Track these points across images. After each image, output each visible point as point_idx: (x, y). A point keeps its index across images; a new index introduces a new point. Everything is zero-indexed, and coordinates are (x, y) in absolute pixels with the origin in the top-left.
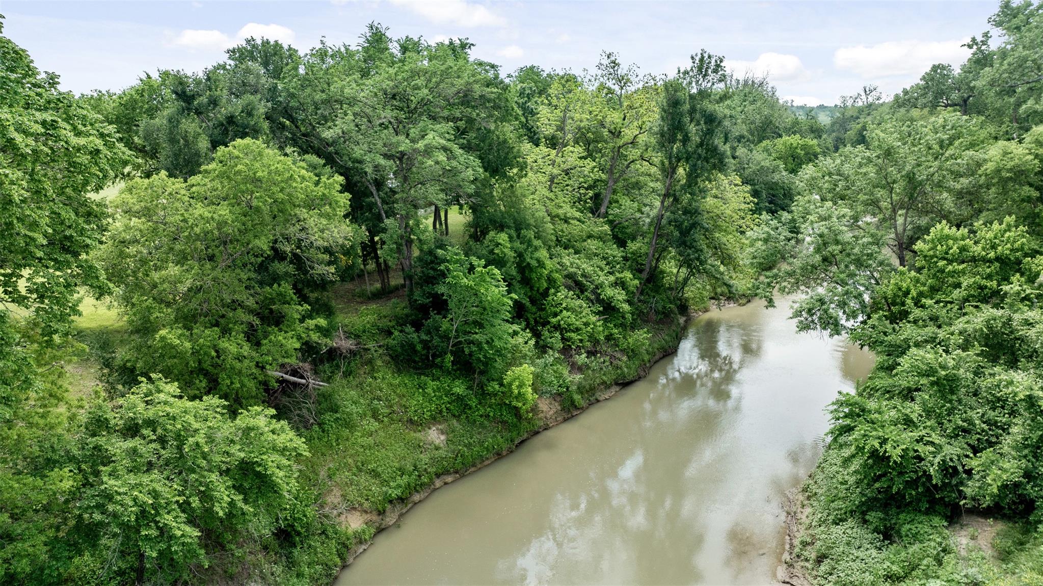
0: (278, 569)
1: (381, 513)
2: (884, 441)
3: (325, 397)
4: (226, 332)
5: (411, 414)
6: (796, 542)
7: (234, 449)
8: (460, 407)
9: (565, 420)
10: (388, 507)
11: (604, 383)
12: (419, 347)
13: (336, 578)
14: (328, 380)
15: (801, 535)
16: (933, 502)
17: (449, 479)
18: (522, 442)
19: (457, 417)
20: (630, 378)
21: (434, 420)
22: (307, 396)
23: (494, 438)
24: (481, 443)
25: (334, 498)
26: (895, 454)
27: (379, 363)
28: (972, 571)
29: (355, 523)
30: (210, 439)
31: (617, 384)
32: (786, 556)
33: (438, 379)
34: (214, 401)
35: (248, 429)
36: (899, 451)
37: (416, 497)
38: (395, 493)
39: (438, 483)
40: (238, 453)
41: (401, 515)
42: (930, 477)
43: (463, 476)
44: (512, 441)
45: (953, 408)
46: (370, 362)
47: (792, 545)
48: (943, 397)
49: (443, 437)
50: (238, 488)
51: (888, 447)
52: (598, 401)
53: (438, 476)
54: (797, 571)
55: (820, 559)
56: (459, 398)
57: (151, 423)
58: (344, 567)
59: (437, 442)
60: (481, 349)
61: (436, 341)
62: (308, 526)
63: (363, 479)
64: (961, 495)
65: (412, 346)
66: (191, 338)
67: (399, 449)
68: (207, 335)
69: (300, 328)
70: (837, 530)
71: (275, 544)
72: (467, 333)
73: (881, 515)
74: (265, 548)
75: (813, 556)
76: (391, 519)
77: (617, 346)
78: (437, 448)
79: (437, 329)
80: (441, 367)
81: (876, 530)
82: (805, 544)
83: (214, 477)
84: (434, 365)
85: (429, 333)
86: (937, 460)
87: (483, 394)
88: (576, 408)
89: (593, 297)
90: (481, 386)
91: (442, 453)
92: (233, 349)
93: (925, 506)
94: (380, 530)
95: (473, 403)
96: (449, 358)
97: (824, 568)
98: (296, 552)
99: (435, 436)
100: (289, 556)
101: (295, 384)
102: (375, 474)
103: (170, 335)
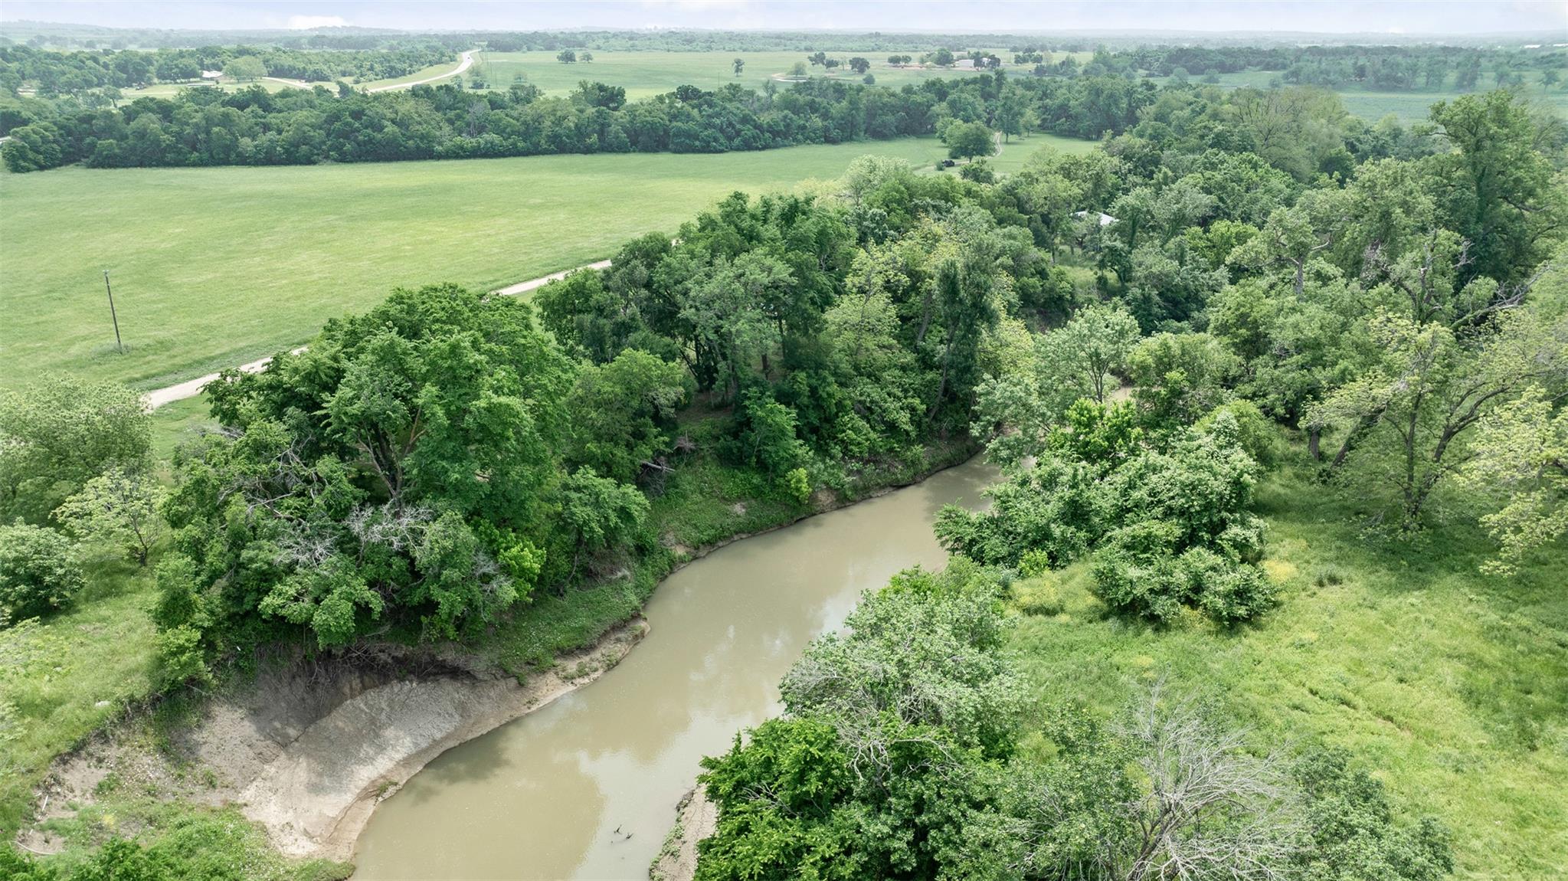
0: (636, 566)
1: (697, 548)
3: (672, 478)
4: (616, 444)
5: (724, 493)
7: (618, 501)
8: (758, 493)
9: (838, 508)
10: (701, 546)
11: (878, 484)
12: (735, 451)
13: (666, 577)
14: (675, 468)
18: (801, 519)
19: (755, 498)
20: (904, 483)
21: (739, 498)
22: (661, 477)
23: (778, 513)
24: (768, 516)
25: (670, 537)
27: (709, 459)
29: (680, 551)
30: (609, 496)
31: (891, 486)
33: (745, 472)
34: (611, 480)
35: (624, 494)
37: (720, 544)
38: (705, 538)
39: (736, 537)
40: (620, 503)
41: (709, 552)
43: (754, 536)
44: (792, 517)
46: (703, 458)
49: (743, 510)
50: (619, 517)
52: (871, 497)
53: (737, 533)
56: (756, 487)
57: (585, 487)
58: (671, 572)
59: (739, 512)
60: (771, 456)
61: (746, 447)
62: (653, 547)
63: (688, 529)
65: (730, 450)
66: (600, 448)
67: (714, 514)
68: (609, 446)
69: (654, 442)
71: (636, 553)
72: (765, 444)
74: (631, 554)
76: (702, 553)
77: (896, 457)
78: (738, 516)
79: (747, 439)
80: (747, 465)
83: (610, 511)
84: (742, 463)
85: (742, 442)
87: (774, 486)
88: (849, 500)
89: (878, 419)
90: (773, 480)
91: (741, 520)
92: (619, 454)
94: (695, 558)
95: (767, 490)
98: (646, 559)
99: (738, 509)
100: (642, 560)
101: (654, 469)
102: (696, 527)
103: (592, 446)
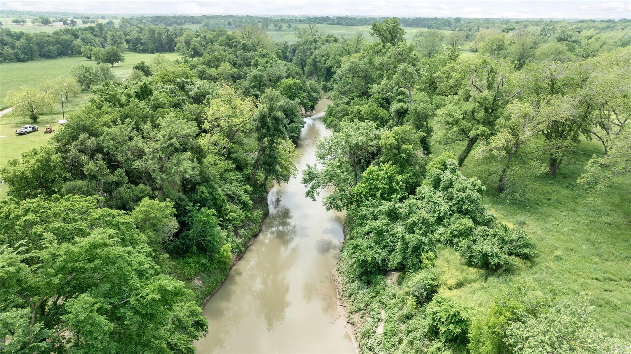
2: (365, 256)
5: (187, 276)
6: (340, 291)
8: (204, 268)
9: (239, 260)
11: (249, 238)
12: (181, 246)
15: (341, 288)
16: (380, 270)
17: (208, 298)
18: (228, 274)
19: (204, 272)
20: (257, 233)
21: (195, 276)
23: (219, 276)
24: (216, 280)
26: (369, 259)
28: (393, 291)
31: (253, 237)
32: (338, 297)
33: (191, 257)
36: (370, 259)
39: (205, 301)
42: (378, 264)
43: (212, 295)
44: (225, 275)
45: (382, 239)
47: (339, 292)
48: (379, 236)
49: (201, 282)
51: (367, 257)
52: (248, 247)
53: (204, 298)
54: (344, 301)
55: (350, 296)
56: (203, 265)
59: (199, 284)
60: (210, 243)
61: (188, 241)
64: (388, 267)
65: (178, 247)
70: (354, 285)
72: (201, 236)
73: (366, 277)
75: (347, 295)
77: (249, 219)
78: (200, 287)
80: (191, 252)
81: (365, 283)
82: (343, 291)
84: (189, 252)
86: (380, 258)
87: (212, 260)
88: (242, 253)
89: (238, 202)
90: (211, 257)
91: (203, 288)
93: (378, 272)
95: (209, 264)
96: (195, 248)
97: (352, 298)
99: (198, 282)
